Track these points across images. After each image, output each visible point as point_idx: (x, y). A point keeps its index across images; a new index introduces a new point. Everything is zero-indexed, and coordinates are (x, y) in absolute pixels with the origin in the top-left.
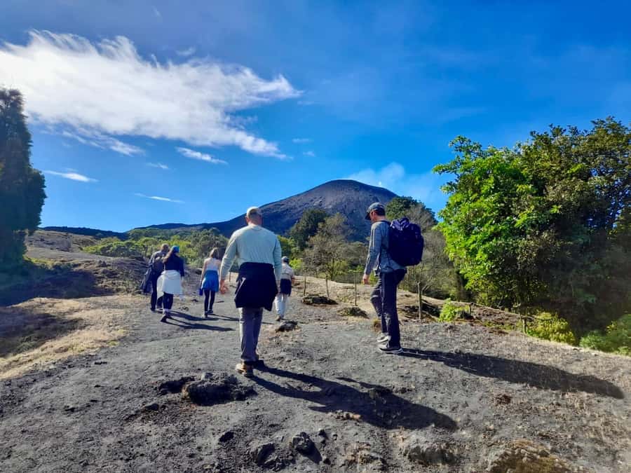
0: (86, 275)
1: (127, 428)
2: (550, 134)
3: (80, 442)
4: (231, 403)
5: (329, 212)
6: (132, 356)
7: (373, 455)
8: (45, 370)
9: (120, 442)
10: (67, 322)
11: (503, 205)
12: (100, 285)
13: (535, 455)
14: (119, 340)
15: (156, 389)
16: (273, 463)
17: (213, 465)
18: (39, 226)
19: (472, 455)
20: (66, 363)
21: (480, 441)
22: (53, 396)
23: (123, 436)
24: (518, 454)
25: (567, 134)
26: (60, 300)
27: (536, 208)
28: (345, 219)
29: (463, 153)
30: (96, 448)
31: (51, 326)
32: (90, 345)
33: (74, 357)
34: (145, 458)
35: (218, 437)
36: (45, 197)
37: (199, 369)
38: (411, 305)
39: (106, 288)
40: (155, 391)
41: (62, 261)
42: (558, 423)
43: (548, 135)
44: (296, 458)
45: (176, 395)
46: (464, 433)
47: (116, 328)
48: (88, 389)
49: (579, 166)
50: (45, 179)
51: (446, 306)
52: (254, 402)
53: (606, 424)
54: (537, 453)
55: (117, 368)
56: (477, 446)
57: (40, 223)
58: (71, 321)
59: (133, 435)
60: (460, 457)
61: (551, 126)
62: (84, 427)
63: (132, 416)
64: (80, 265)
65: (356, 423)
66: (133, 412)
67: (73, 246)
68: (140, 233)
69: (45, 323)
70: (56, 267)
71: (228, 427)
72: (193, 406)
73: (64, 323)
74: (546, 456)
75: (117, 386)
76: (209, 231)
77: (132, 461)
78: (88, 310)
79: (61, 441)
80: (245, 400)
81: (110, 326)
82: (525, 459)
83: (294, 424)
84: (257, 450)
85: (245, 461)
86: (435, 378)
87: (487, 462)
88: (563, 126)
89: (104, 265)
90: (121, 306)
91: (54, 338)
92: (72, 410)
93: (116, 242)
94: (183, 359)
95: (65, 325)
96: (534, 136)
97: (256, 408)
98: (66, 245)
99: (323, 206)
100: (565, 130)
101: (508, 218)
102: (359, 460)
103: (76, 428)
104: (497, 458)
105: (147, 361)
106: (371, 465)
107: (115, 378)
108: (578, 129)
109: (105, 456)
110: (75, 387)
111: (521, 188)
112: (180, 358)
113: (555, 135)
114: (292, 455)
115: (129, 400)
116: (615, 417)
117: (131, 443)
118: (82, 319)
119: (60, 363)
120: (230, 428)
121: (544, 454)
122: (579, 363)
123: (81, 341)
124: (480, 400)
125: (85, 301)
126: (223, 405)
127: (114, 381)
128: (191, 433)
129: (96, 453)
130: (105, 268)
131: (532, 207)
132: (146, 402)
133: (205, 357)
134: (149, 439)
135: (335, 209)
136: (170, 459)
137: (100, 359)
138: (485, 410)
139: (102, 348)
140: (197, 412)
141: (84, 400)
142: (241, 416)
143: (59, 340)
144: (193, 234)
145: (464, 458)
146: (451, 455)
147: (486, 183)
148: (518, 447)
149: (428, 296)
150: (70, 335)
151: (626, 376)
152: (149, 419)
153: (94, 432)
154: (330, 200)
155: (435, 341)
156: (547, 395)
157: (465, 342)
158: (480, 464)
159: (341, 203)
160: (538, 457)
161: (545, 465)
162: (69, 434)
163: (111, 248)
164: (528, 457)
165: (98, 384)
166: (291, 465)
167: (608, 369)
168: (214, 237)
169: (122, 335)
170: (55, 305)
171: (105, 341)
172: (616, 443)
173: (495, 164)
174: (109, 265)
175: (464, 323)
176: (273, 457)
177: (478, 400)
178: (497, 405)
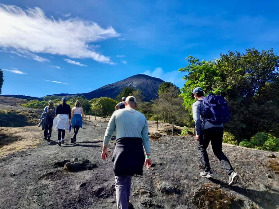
0: (22, 117)
1: (39, 182)
2: (229, 55)
3: (17, 188)
4: (86, 171)
5: (134, 89)
6: (42, 152)
7: (146, 191)
8: (2, 158)
9: (35, 188)
10: (14, 137)
11: (208, 85)
12: (29, 121)
13: (213, 189)
14: (37, 145)
15: (53, 165)
16: (103, 195)
17: (77, 197)
18: (1, 94)
19: (187, 190)
20: (12, 155)
21: (192, 184)
22: (5, 169)
23: (37, 186)
24: (206, 189)
25: (236, 55)
26: (10, 128)
27: (222, 87)
28: (141, 91)
29: (192, 63)
30: (24, 191)
31: (6, 139)
32: (24, 147)
33: (16, 152)
34: (47, 195)
35: (79, 185)
36: (3, 81)
37: (72, 157)
38: (169, 129)
39: (33, 122)
40: (52, 166)
41: (12, 110)
42: (224, 176)
43: (227, 55)
44: (113, 193)
45: (62, 168)
46: (185, 181)
47: (36, 140)
48: (22, 166)
49: (240, 69)
50: (3, 73)
51: (184, 130)
52: (96, 170)
53: (243, 176)
54: (214, 188)
55: (35, 157)
56: (190, 186)
57: (1, 93)
58: (16, 137)
59: (42, 185)
60: (183, 191)
61: (229, 51)
62: (19, 182)
63: (41, 177)
64: (20, 112)
65: (140, 178)
66: (42, 176)
67: (17, 103)
68: (49, 98)
69: (3, 138)
70: (9, 113)
71: (84, 181)
72: (69, 172)
73: (12, 138)
74: (218, 190)
75: (35, 165)
76: (81, 97)
77: (41, 196)
78: (23, 132)
79: (8, 188)
80: (92, 169)
81: (33, 139)
82: (209, 191)
83: (113, 179)
84: (96, 190)
85: (91, 195)
86: (175, 159)
87: (193, 193)
88: (234, 52)
89: (31, 112)
90: (39, 130)
91: (7, 144)
92: (14, 175)
93: (37, 102)
94: (65, 153)
95: (12, 139)
96: (222, 56)
97: (97, 173)
98: (13, 103)
99: (132, 86)
100: (234, 53)
101: (210, 91)
102: (140, 193)
103: (16, 183)
104: (197, 191)
105: (49, 154)
106: (145, 195)
107: (34, 161)
108: (240, 53)
109: (29, 194)
110: (16, 165)
111: (215, 78)
112: (64, 152)
113: (230, 56)
114: (111, 192)
115: (40, 170)
116: (247, 173)
117: (40, 189)
118: (20, 136)
119: (9, 155)
120: (85, 181)
121: (217, 189)
122: (235, 152)
123: (19, 146)
124: (193, 167)
125: (22, 128)
126: (82, 172)
127: (34, 162)
128: (67, 184)
129: (24, 193)
130: (32, 114)
131: (220, 86)
132: (48, 171)
133: (75, 152)
134: (49, 187)
135: (137, 87)
136: (58, 195)
137: (28, 153)
138: (194, 172)
139: (29, 148)
140: (71, 175)
141: (20, 171)
142: (90, 176)
143: (9, 145)
144: (73, 98)
145: (184, 191)
146: (179, 190)
147: (201, 76)
148: (206, 186)
149: (177, 125)
150: (14, 143)
151: (253, 157)
152: (49, 178)
153: (24, 184)
154: (135, 84)
155: (176, 143)
156: (220, 165)
157: (189, 144)
158: (190, 193)
159: (140, 85)
160: (214, 190)
161: (217, 193)
162: (12, 185)
163: (35, 105)
164: (210, 190)
165: (26, 164)
166: (111, 196)
167: (246, 154)
168: (82, 100)
169: (39, 143)
170: (8, 130)
171: (30, 146)
172: (247, 184)
173: (205, 68)
174: (33, 112)
175: (189, 136)
176: (103, 193)
177: (192, 167)
178: (199, 170)
